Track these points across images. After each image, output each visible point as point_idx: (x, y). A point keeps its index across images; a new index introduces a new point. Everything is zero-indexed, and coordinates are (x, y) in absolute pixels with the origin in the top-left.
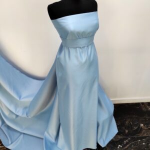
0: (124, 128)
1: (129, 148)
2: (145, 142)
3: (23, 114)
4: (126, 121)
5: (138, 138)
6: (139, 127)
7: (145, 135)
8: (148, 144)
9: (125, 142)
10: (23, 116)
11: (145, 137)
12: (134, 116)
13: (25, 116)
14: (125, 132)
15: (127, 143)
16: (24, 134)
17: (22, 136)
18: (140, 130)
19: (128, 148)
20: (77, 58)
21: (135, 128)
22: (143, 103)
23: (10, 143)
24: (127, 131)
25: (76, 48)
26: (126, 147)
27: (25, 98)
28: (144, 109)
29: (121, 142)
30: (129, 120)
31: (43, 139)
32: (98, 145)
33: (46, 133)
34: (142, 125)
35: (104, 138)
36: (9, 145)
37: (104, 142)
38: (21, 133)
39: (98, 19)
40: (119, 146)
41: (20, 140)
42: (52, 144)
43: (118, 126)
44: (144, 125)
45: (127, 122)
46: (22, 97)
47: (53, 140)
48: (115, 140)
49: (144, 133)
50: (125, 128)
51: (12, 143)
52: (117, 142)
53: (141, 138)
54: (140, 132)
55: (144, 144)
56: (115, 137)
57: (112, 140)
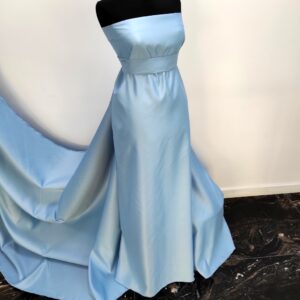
0: (246, 241)
1: (258, 278)
3: (48, 216)
4: (250, 228)
5: (275, 260)
6: (276, 239)
7: (288, 253)
8: (294, 269)
9: (249, 268)
10: (48, 220)
11: (288, 257)
12: (266, 220)
14: (249, 249)
15: (254, 270)
16: (49, 259)
17: (45, 263)
18: (278, 244)
19: (255, 278)
20: (148, 91)
21: (269, 241)
23: (21, 277)
24: (253, 247)
25: (146, 74)
26: (252, 276)
27: (51, 182)
29: (241, 267)
30: (256, 226)
31: (86, 267)
32: (197, 274)
33: (93, 254)
34: (282, 235)
35: (208, 261)
36: (19, 282)
37: (208, 267)
38: (43, 259)
39: (182, 26)
40: (239, 274)
42: (106, 276)
44: (286, 235)
45: (252, 231)
46: (46, 181)
47: (107, 269)
48: (229, 264)
49: (286, 250)
50: (250, 241)
51: (24, 278)
52: (233, 267)
53: (281, 259)
54: (277, 249)
55: (286, 269)
56: (229, 259)
57: (224, 264)
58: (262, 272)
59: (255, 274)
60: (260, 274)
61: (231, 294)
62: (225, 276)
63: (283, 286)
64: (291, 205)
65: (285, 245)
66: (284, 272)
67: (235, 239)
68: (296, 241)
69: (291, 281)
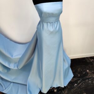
0: (77, 73)
2: (91, 81)
5: (86, 79)
6: (86, 72)
7: (90, 76)
9: (79, 82)
11: (90, 78)
14: (78, 76)
15: (80, 83)
17: (12, 84)
19: (80, 85)
21: (84, 73)
22: (87, 58)
23: (4, 89)
24: (79, 75)
28: (88, 61)
29: (76, 82)
30: (80, 68)
34: (88, 71)
36: (3, 90)
38: (11, 82)
40: (75, 84)
41: (11, 87)
44: (89, 71)
48: (72, 81)
51: (5, 89)
52: (74, 82)
53: (88, 79)
54: (87, 75)
55: (90, 82)
56: (72, 79)
58: (83, 83)
59: (80, 84)
60: (82, 84)
61: (74, 91)
62: (71, 85)
64: (90, 61)
65: (89, 74)
67: (73, 73)
68: (92, 73)
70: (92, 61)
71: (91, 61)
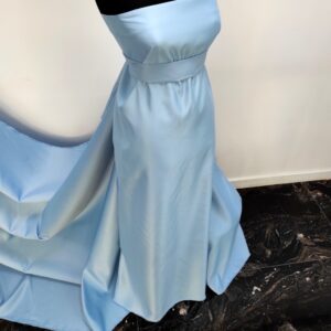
0: (262, 245)
1: (278, 293)
2: (310, 276)
3: (28, 233)
4: (265, 227)
5: (296, 267)
6: (295, 241)
7: (309, 259)
8: (317, 278)
10: (28, 237)
11: (309, 264)
12: (283, 216)
13: (33, 236)
14: (264, 254)
15: (272, 281)
17: (27, 282)
18: (297, 247)
21: (287, 244)
22: (298, 185)
24: (269, 253)
25: (166, 83)
26: (271, 290)
27: (31, 194)
28: (302, 198)
29: (256, 278)
30: (272, 225)
33: (86, 272)
34: (301, 236)
35: (221, 274)
38: (24, 275)
40: (255, 288)
42: (102, 296)
43: (248, 242)
44: (306, 236)
45: (268, 231)
46: (25, 193)
48: (244, 275)
49: (306, 255)
50: (265, 245)
51: (3, 302)
52: (249, 279)
53: (301, 267)
54: (297, 253)
55: (308, 279)
56: (243, 268)
57: (238, 276)
58: (282, 284)
59: (274, 287)
60: (279, 287)
61: (248, 315)
62: (240, 290)
63: (305, 302)
64: (310, 197)
65: (306, 248)
66: (306, 284)
67: (249, 241)
68: (318, 244)
69: (313, 295)
70: (318, 198)
71: (314, 196)
